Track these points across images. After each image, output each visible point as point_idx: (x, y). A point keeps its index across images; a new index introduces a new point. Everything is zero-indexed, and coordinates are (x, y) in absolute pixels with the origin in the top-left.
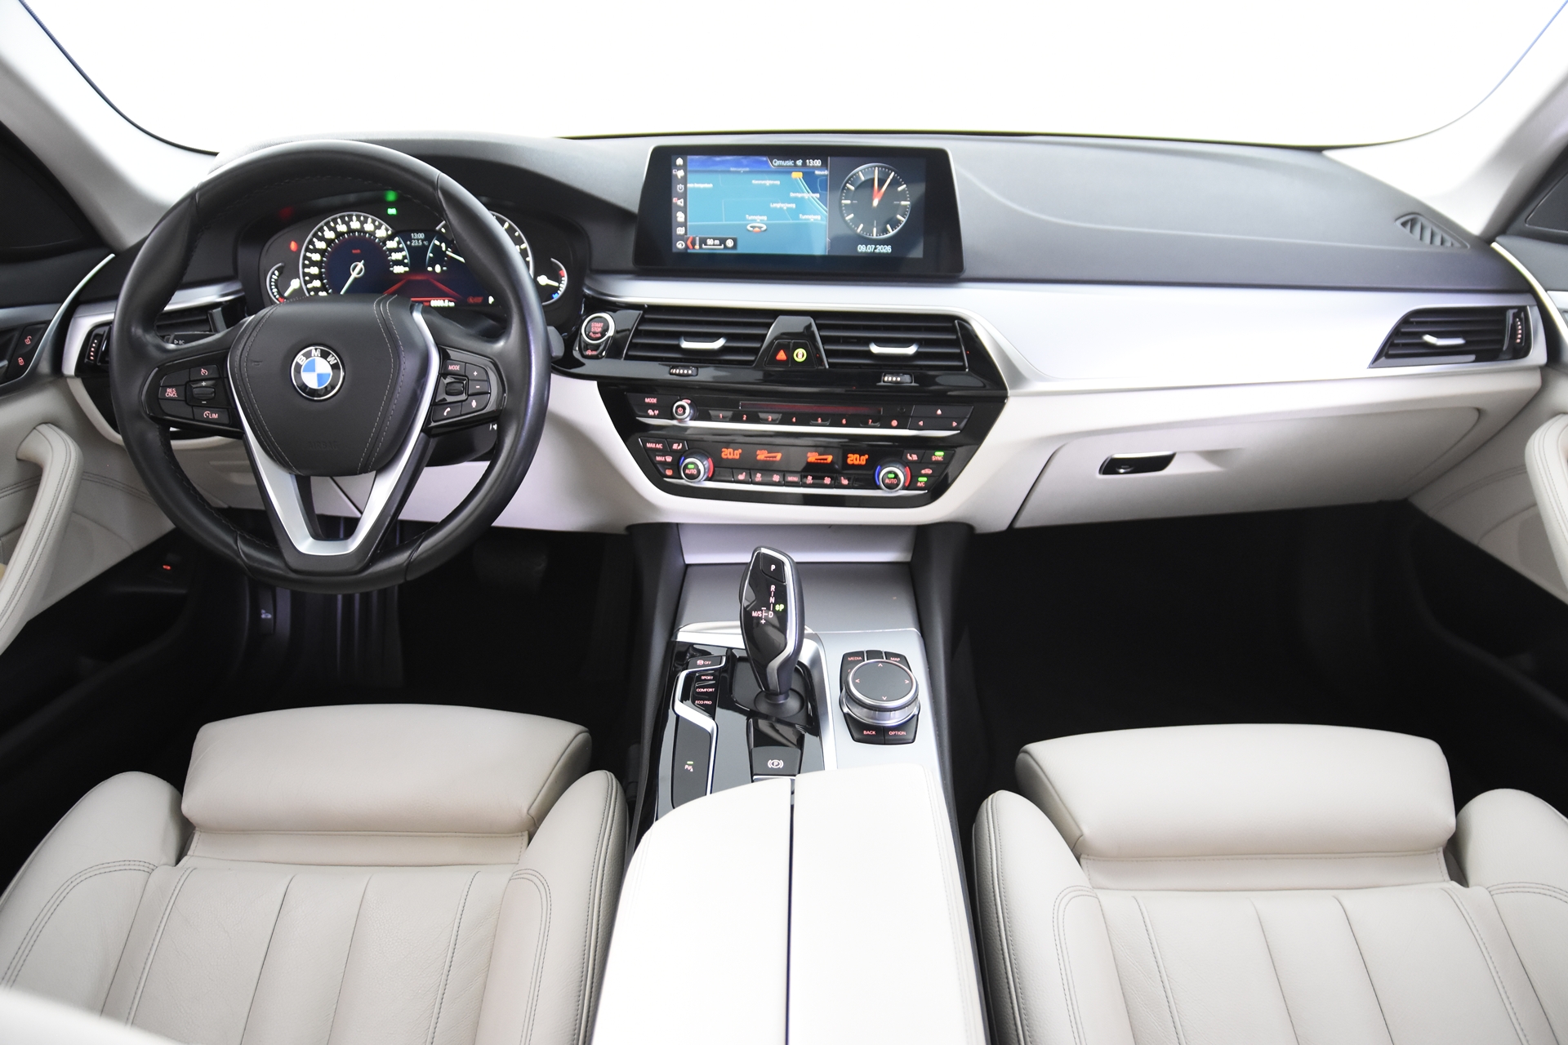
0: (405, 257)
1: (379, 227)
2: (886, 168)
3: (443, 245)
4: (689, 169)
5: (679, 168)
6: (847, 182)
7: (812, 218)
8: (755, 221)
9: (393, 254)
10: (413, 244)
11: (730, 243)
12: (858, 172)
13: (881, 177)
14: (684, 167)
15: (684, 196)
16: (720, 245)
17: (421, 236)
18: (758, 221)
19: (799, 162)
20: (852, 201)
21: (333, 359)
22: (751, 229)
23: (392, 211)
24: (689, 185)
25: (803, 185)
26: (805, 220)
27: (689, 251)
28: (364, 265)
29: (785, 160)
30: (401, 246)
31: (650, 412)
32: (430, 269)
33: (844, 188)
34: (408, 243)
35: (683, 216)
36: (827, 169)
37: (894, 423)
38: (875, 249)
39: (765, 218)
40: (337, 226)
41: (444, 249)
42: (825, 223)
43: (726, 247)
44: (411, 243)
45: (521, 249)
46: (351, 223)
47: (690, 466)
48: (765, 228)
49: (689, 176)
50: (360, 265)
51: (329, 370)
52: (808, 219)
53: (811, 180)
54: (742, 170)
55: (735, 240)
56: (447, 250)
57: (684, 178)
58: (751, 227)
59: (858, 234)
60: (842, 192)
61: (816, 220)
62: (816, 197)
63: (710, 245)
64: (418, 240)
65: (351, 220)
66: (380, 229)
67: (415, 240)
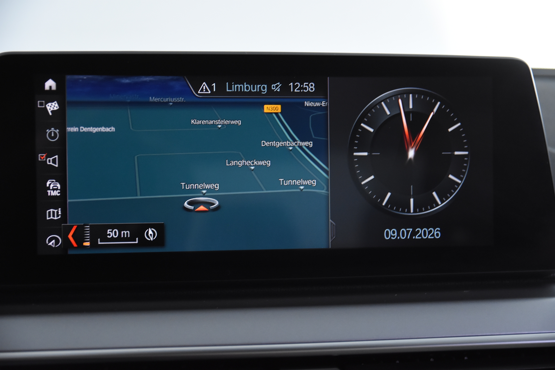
2: (426, 94)
4: (68, 98)
5: (50, 96)
6: (361, 121)
7: (302, 183)
8: (198, 191)
11: (151, 234)
12: (379, 103)
14: (59, 95)
15: (60, 148)
16: (133, 238)
19: (276, 87)
20: (370, 151)
22: (191, 207)
24: (69, 129)
25: (284, 126)
26: (290, 186)
27: (71, 252)
33: (355, 131)
35: (59, 186)
36: (326, 99)
38: (414, 233)
39: (217, 187)
42: (324, 192)
43: (144, 242)
48: (216, 203)
49: (70, 112)
52: (296, 186)
53: (297, 118)
54: (171, 100)
55: (160, 228)
57: (60, 114)
58: (189, 203)
59: (383, 209)
60: (353, 138)
61: (306, 186)
62: (308, 147)
63: (113, 239)
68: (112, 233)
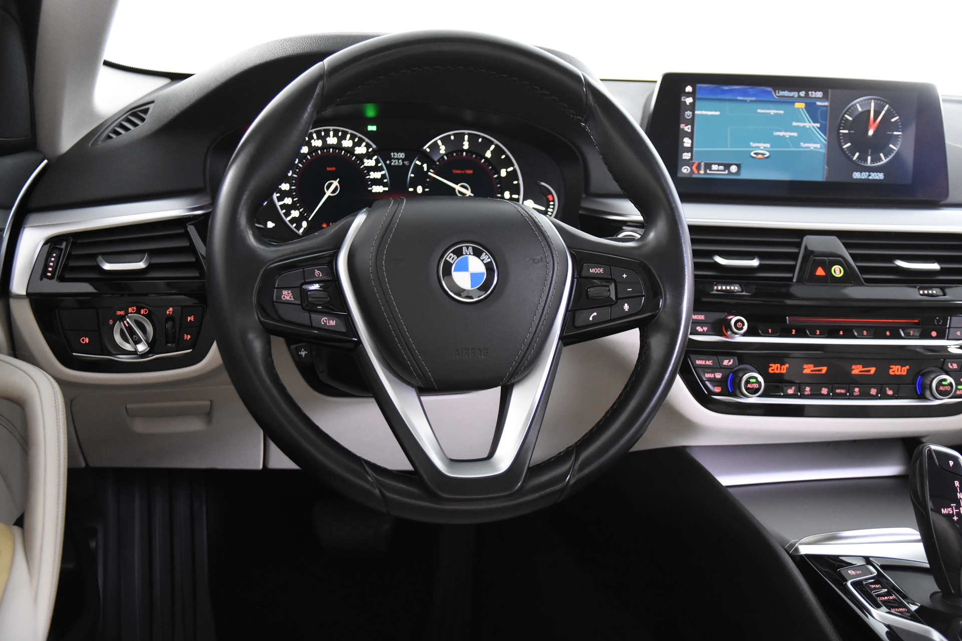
0: (383, 176)
2: (881, 100)
3: (425, 166)
4: (697, 96)
5: (688, 95)
6: (845, 113)
7: (812, 146)
8: (758, 148)
9: (372, 173)
10: (393, 164)
11: (734, 169)
12: (855, 104)
13: (876, 109)
14: (692, 94)
15: (691, 122)
16: (724, 171)
17: (402, 155)
18: (762, 148)
19: (802, 94)
20: (849, 130)
21: (486, 257)
22: (755, 156)
23: (372, 128)
24: (697, 112)
25: (805, 115)
26: (806, 147)
27: (694, 176)
28: (339, 182)
29: (789, 91)
30: (380, 165)
31: (699, 329)
32: (411, 190)
33: (842, 119)
34: (388, 162)
35: (690, 141)
36: (827, 101)
37: (934, 334)
38: (869, 175)
39: (768, 145)
40: (312, 141)
41: (425, 169)
42: (823, 151)
43: (730, 173)
44: (391, 162)
45: (507, 171)
46: (328, 139)
47: (752, 380)
48: (767, 154)
49: (698, 104)
50: (335, 183)
51: (482, 269)
52: (809, 148)
53: (812, 110)
54: (749, 99)
55: (739, 166)
56: (428, 170)
57: (693, 105)
58: (755, 154)
59: (854, 162)
60: (841, 123)
61: (815, 148)
62: (817, 127)
63: (715, 171)
64: (398, 159)
65: (327, 135)
66: (359, 145)
67: (395, 159)
68: (714, 167)
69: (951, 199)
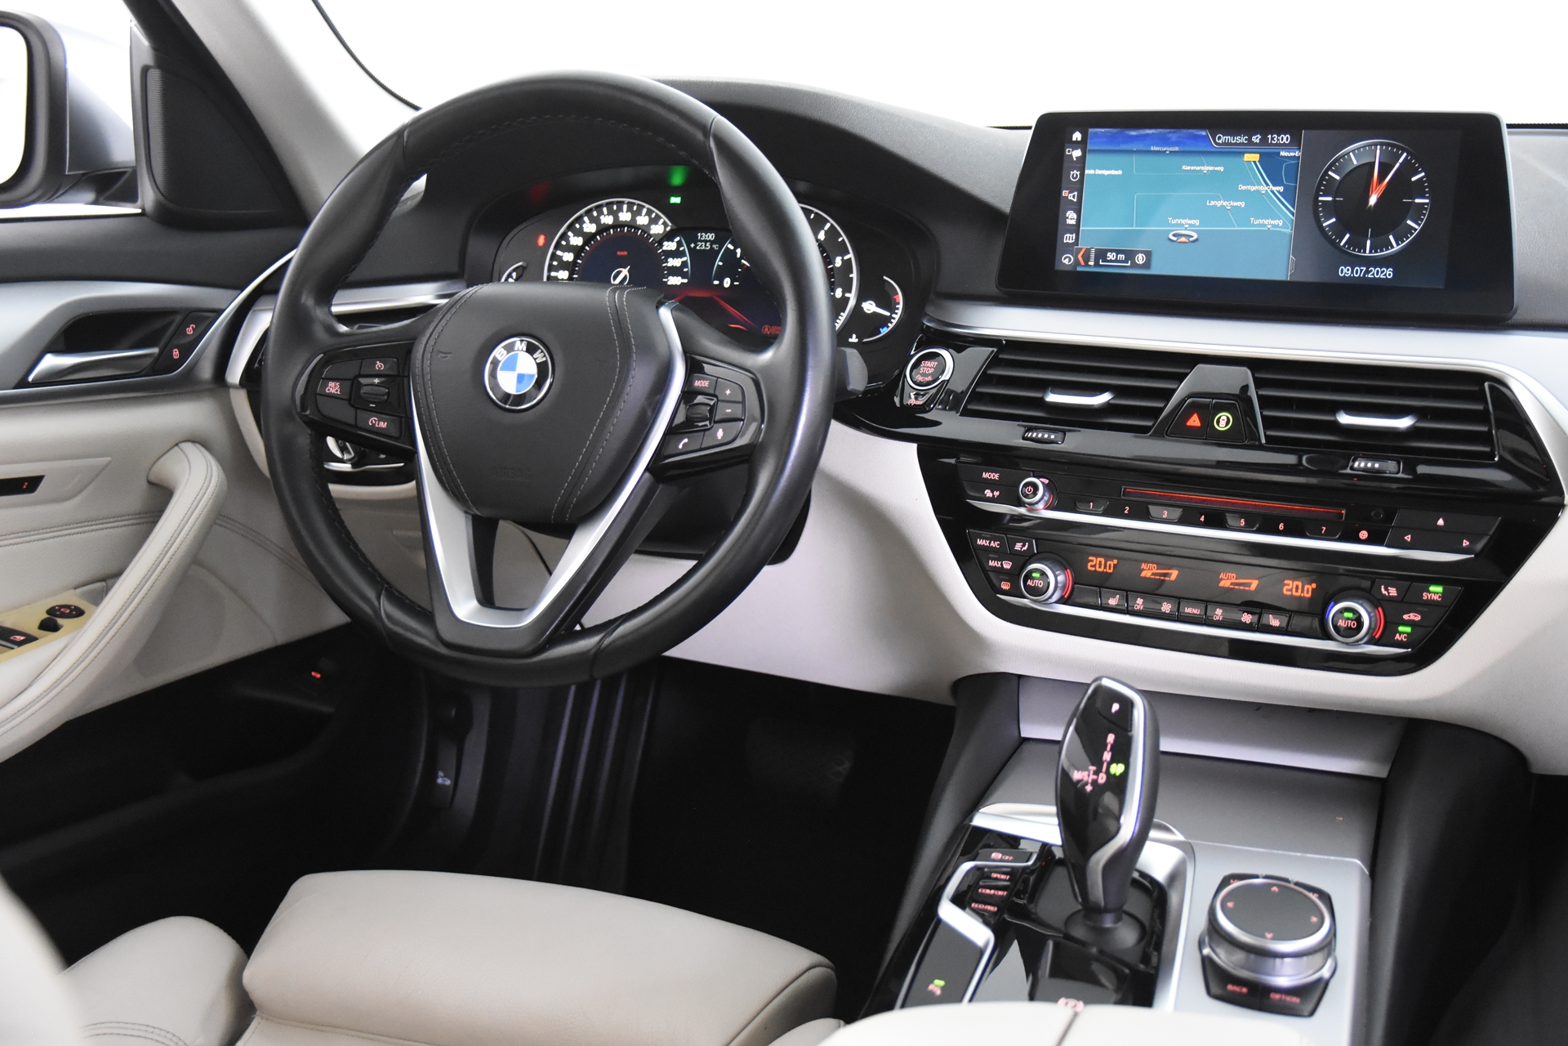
0: (684, 264)
1: (654, 221)
2: (1393, 146)
3: (739, 251)
4: (1089, 147)
5: (1076, 145)
6: (1329, 168)
7: (1269, 223)
8: (1182, 225)
9: (670, 260)
11: (1140, 259)
12: (1348, 154)
13: (1382, 161)
14: (1082, 144)
15: (1079, 187)
16: (1127, 262)
17: (711, 236)
18: (1189, 226)
19: (1256, 139)
20: (1334, 197)
21: (540, 356)
22: (1175, 239)
23: (675, 200)
24: (1087, 172)
25: (1259, 173)
26: (1259, 225)
27: (1079, 269)
28: (629, 271)
29: (1233, 135)
30: (681, 249)
31: (988, 493)
32: (716, 282)
33: (1323, 178)
35: (1075, 216)
36: (1299, 148)
37: (1364, 535)
38: (1367, 272)
39: (1197, 222)
40: (602, 217)
41: (738, 256)
42: (1289, 231)
43: (1135, 265)
44: (696, 245)
45: (842, 260)
46: (620, 214)
47: (1034, 575)
48: (1195, 236)
49: (1088, 157)
50: (625, 272)
51: (532, 370)
52: (1265, 225)
53: (1272, 167)
54: (1168, 149)
55: (1148, 254)
56: (741, 258)
57: (1082, 160)
58: (1174, 235)
59: (1340, 249)
60: (1320, 184)
61: (1273, 226)
62: (1279, 192)
63: (1111, 261)
64: (706, 241)
65: (620, 209)
66: (656, 223)
67: (701, 241)
68: (1111, 256)
69: (1520, 316)
